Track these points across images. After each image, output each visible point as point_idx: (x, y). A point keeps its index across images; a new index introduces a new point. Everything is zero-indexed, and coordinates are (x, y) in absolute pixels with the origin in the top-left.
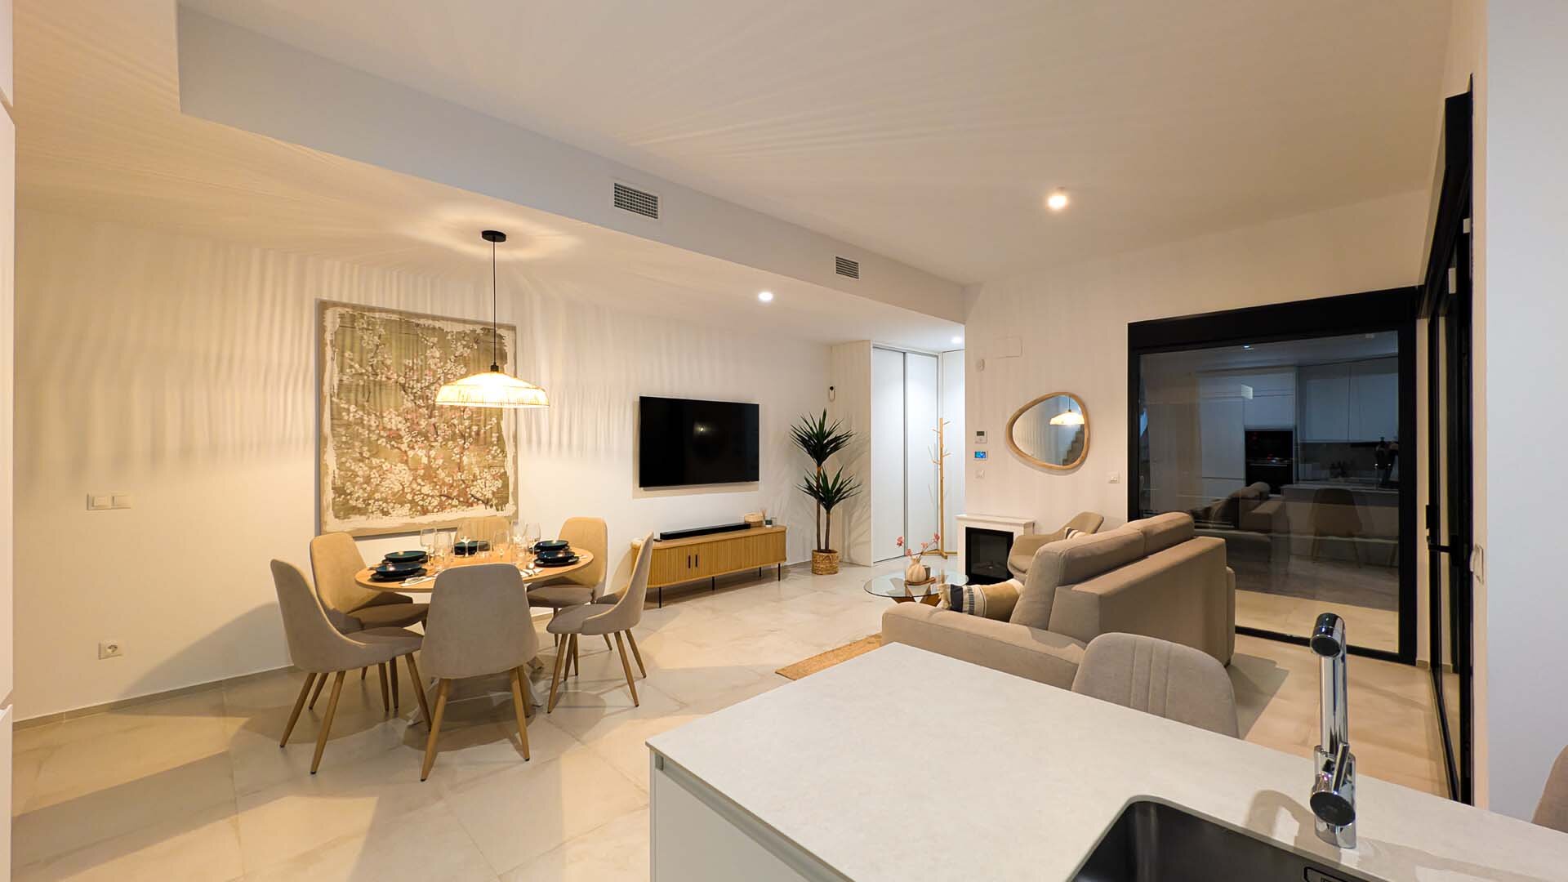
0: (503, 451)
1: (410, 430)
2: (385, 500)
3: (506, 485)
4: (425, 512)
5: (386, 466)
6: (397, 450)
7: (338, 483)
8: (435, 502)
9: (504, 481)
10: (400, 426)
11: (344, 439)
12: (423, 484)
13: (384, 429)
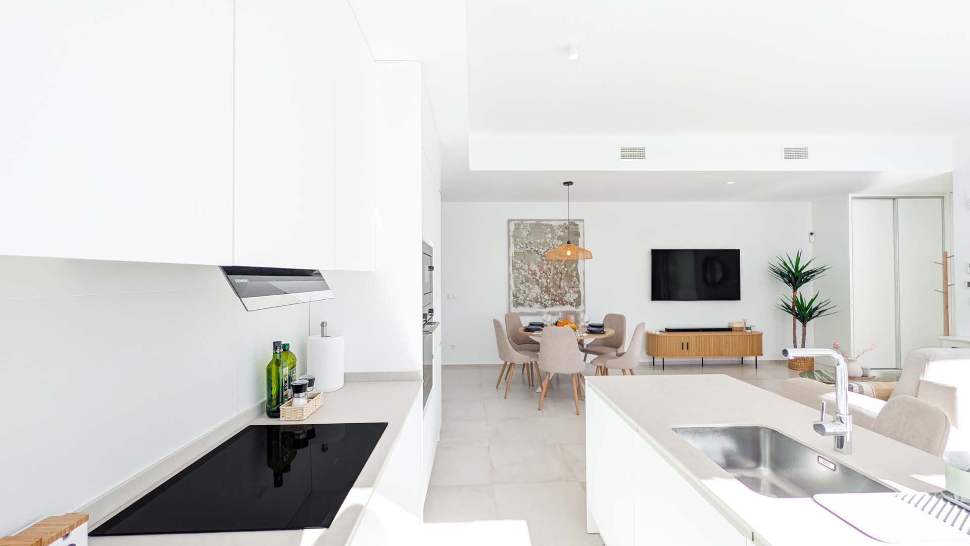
0: (578, 280)
1: (540, 270)
2: (531, 301)
3: (580, 296)
4: (546, 307)
5: (531, 286)
6: (534, 280)
7: (514, 293)
8: (550, 303)
9: (579, 295)
10: (536, 269)
11: (516, 275)
12: (545, 294)
13: (531, 270)
